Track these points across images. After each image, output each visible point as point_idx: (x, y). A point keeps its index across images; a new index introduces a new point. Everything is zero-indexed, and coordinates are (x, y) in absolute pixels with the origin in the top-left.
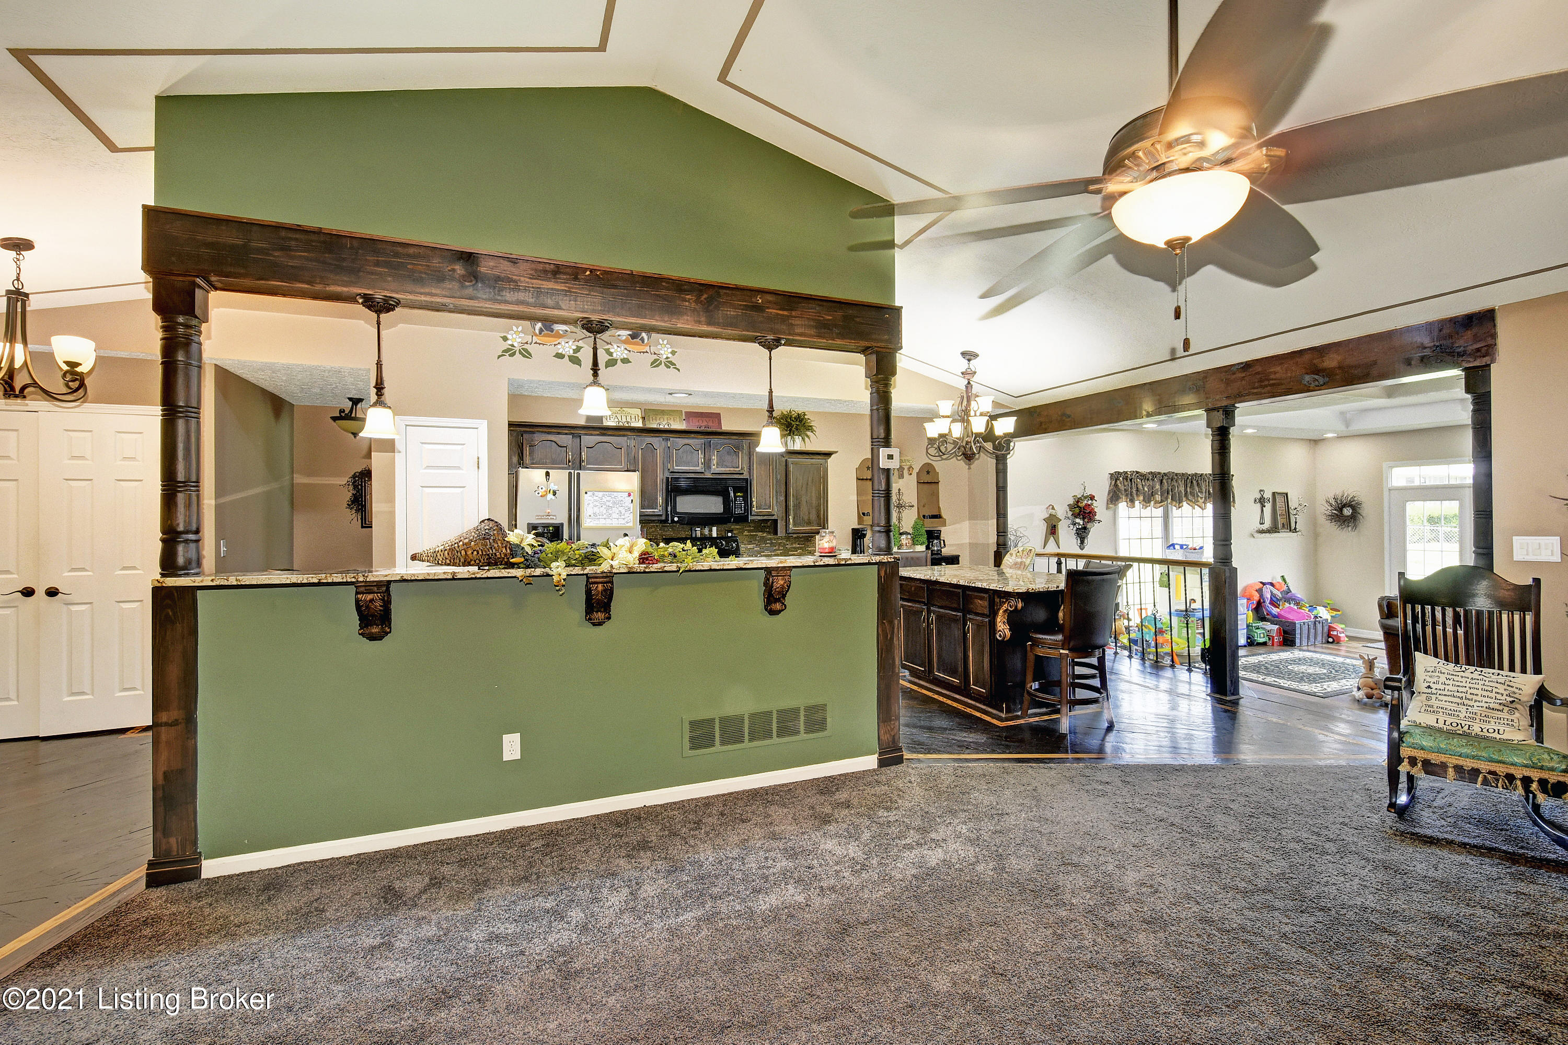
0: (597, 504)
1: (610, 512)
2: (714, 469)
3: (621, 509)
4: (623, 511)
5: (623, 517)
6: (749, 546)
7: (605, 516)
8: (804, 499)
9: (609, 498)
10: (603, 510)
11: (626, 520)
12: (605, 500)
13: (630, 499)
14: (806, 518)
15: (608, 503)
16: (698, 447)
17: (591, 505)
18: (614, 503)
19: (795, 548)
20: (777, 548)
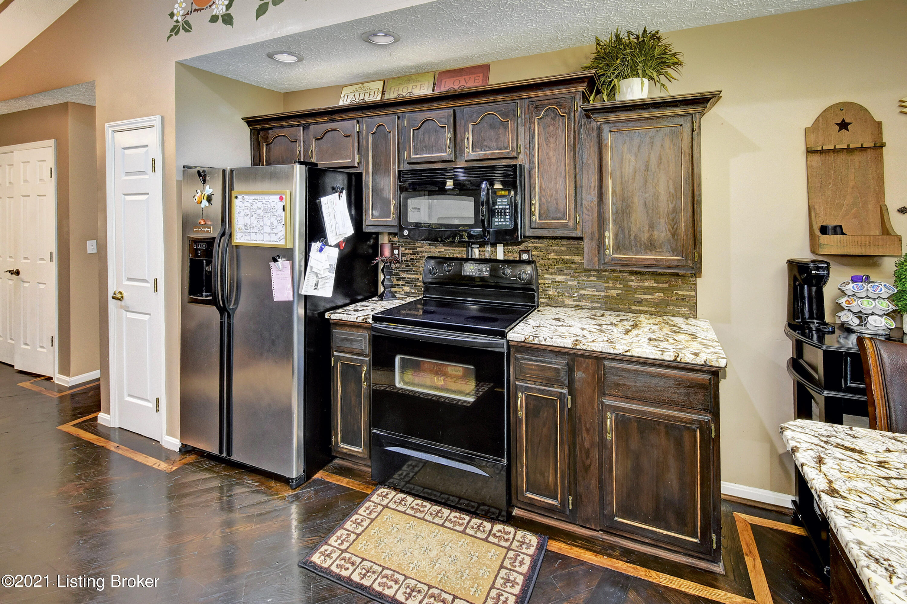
0: (247, 212)
1: (262, 224)
2: (470, 153)
3: (273, 219)
4: (275, 223)
5: (275, 231)
6: (559, 278)
7: (255, 230)
8: (637, 202)
9: (260, 204)
10: (254, 221)
11: (279, 236)
12: (255, 206)
13: (281, 204)
14: (645, 237)
15: (259, 211)
16: (444, 121)
17: (242, 214)
18: (265, 211)
19: (647, 288)
20: (610, 284)
